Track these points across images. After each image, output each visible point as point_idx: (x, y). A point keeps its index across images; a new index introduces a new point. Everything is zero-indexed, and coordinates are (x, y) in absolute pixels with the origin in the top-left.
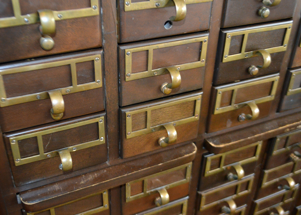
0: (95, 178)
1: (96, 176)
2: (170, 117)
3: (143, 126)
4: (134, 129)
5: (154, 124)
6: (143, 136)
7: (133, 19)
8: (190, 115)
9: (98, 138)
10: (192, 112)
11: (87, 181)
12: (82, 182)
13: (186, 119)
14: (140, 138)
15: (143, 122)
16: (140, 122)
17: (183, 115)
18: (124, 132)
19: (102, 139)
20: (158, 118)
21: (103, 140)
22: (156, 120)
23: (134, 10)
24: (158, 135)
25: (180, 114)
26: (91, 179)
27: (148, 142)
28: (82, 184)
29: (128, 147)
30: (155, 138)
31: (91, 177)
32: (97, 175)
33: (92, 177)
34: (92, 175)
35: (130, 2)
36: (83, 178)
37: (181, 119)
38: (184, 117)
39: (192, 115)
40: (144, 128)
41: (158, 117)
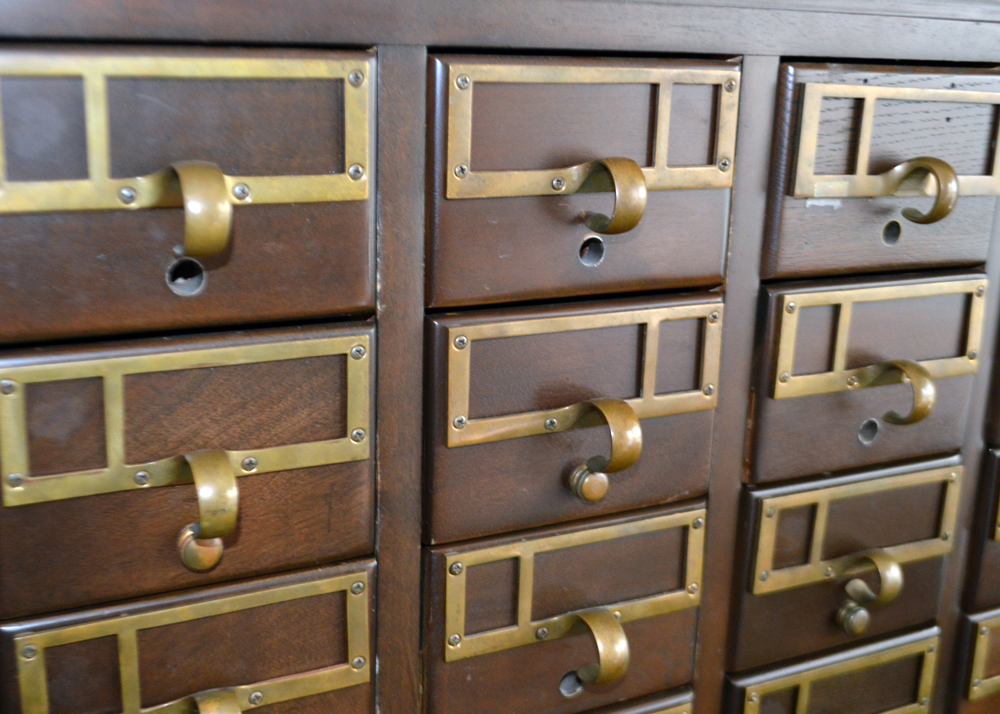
7: (469, 678)
23: (473, 655)
35: (462, 635)
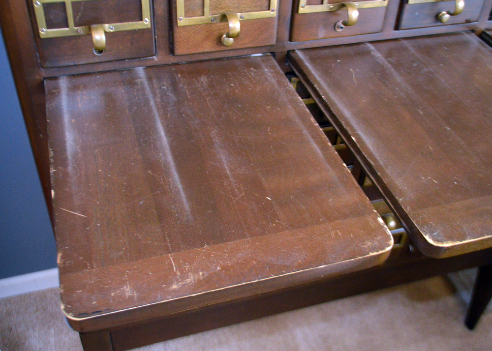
0: (199, 281)
1: (201, 278)
2: (237, 6)
3: (200, 12)
4: (188, 14)
5: (215, 12)
6: (200, 27)
8: (264, 8)
9: (141, 19)
10: (267, 4)
11: (183, 285)
12: (175, 287)
13: (257, 13)
14: (196, 29)
15: (200, 7)
16: (195, 6)
17: (255, 7)
18: (174, 16)
19: (146, 21)
20: (219, 5)
21: (147, 23)
22: (217, 7)
24: (220, 29)
25: (250, 4)
26: (191, 282)
27: (207, 37)
28: (174, 290)
29: (180, 40)
30: (217, 33)
31: (192, 278)
32: (203, 275)
33: (194, 278)
34: (193, 275)
36: (178, 277)
37: (251, 12)
38: (256, 9)
39: (267, 9)
40: (200, 16)
41: (219, 3)
